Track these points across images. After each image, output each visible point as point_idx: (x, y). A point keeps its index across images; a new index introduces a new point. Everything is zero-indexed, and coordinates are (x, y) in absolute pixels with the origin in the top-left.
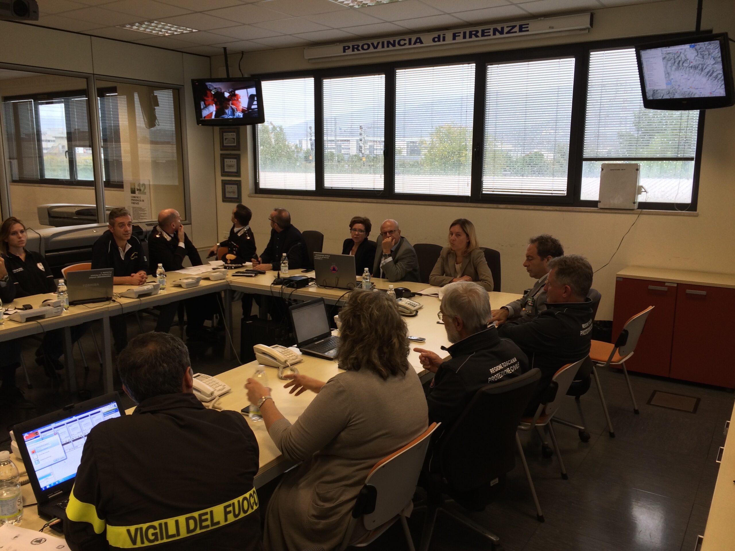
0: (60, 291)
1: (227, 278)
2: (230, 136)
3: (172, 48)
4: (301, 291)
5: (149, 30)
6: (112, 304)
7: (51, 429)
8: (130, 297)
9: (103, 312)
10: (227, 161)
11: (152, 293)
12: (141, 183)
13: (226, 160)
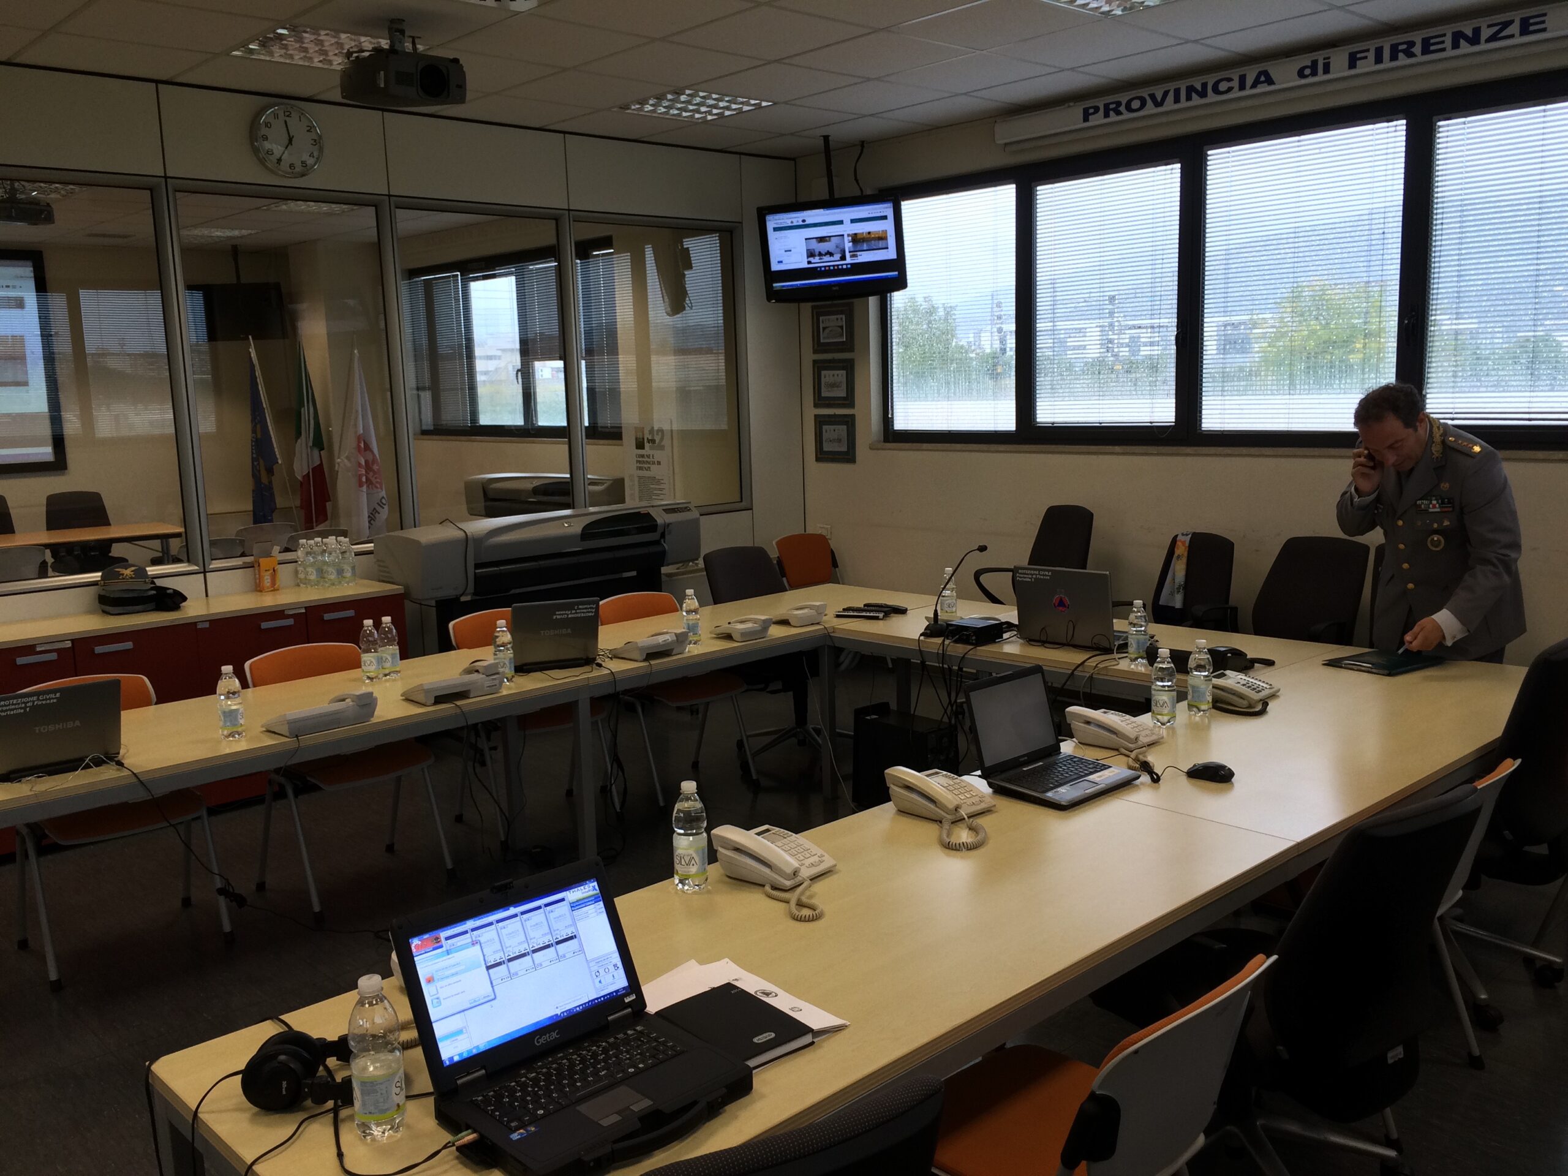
0: (498, 643)
1: (825, 622)
2: (833, 322)
3: (719, 148)
4: (986, 652)
5: (676, 112)
6: (596, 673)
7: (466, 932)
8: (632, 658)
9: (577, 689)
10: (828, 376)
11: (672, 650)
12: (656, 428)
13: (823, 373)
